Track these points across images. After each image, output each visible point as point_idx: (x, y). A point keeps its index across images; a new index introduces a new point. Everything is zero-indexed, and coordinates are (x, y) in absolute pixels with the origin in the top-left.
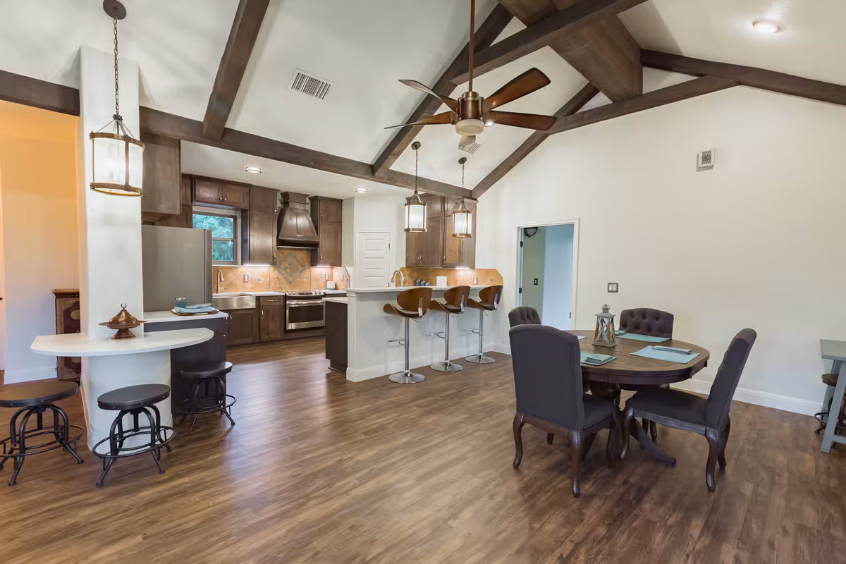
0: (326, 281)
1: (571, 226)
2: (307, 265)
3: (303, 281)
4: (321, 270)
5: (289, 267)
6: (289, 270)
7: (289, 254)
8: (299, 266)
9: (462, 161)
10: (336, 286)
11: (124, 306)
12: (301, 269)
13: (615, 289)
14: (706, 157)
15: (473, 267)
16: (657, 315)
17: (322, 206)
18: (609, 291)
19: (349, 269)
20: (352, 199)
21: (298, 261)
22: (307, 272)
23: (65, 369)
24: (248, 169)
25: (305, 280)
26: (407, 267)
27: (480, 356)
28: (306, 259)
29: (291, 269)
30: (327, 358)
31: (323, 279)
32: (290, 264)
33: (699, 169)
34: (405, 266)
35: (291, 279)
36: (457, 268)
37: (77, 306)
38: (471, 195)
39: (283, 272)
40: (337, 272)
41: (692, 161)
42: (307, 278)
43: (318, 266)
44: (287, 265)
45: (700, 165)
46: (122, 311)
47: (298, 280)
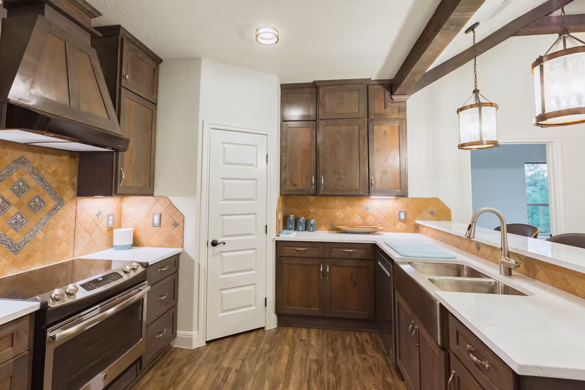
0: (110, 230)
2: (70, 192)
4: (100, 206)
5: (14, 199)
7: (22, 161)
8: (47, 198)
12: (52, 204)
22: (67, 212)
25: (60, 232)
28: (67, 179)
29: (19, 205)
31: (104, 226)
35: (17, 238)
42: (64, 228)
47: (40, 235)
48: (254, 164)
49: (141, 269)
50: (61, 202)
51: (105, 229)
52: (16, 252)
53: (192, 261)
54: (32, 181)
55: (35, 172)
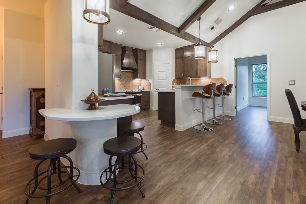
0: (139, 86)
1: (265, 56)
2: (132, 79)
3: (130, 86)
4: (137, 81)
6: (124, 81)
7: (125, 74)
8: (128, 80)
9: (212, 28)
10: (143, 88)
11: (93, 90)
12: (129, 81)
15: (210, 78)
17: (138, 53)
18: (289, 85)
19: (150, 80)
20: (151, 50)
21: (128, 77)
22: (131, 82)
23: (36, 129)
24: (117, 31)
25: (131, 85)
26: (176, 79)
27: (223, 117)
28: (131, 77)
29: (125, 80)
30: (159, 119)
32: (125, 78)
34: (175, 78)
35: (125, 85)
36: (201, 78)
37: (43, 96)
39: (122, 82)
40: (144, 82)
43: (136, 79)
44: (124, 79)
46: (92, 93)
47: (128, 85)
48: (166, 71)
49: (141, 91)
50: (130, 80)
51: (138, 86)
52: (125, 87)
53: (152, 92)
54: (126, 77)
55: (127, 75)
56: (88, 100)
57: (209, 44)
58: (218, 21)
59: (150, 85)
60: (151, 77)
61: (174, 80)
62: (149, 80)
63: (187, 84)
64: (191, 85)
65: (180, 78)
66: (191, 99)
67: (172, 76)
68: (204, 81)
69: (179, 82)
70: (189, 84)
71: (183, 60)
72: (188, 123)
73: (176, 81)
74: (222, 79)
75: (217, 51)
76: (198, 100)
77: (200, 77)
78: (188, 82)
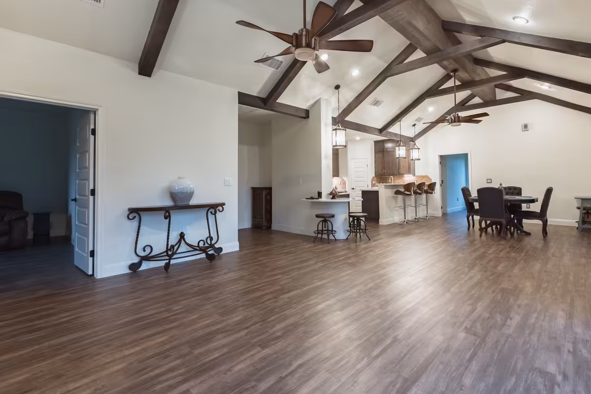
1: (467, 154)
9: (414, 125)
13: (490, 181)
14: (526, 126)
15: (414, 175)
16: (515, 188)
19: (345, 179)
33: (523, 131)
36: (405, 176)
38: (413, 140)
41: (520, 128)
45: (524, 129)
48: (363, 167)
56: (331, 193)
57: (412, 138)
58: (419, 120)
59: (344, 183)
60: (347, 175)
61: (373, 178)
62: (343, 178)
63: (389, 183)
64: (393, 184)
65: (381, 175)
66: (393, 197)
67: (371, 173)
68: (408, 179)
69: (378, 180)
70: (391, 183)
71: (384, 154)
72: (391, 219)
73: (375, 179)
74: (427, 177)
75: (419, 149)
76: (400, 197)
77: (403, 174)
78: (390, 181)
